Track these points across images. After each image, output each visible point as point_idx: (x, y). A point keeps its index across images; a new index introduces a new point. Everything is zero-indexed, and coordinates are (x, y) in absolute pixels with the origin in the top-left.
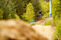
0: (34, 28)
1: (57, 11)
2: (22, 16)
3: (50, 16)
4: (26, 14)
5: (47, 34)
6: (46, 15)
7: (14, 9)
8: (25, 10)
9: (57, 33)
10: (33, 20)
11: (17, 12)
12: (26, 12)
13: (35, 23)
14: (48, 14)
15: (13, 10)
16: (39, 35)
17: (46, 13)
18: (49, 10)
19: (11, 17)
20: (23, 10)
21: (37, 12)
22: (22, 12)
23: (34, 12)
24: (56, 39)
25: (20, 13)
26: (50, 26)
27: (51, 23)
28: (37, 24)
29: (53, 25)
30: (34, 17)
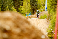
0: (30, 21)
1: (52, 5)
2: (19, 9)
3: (46, 10)
4: (23, 7)
5: (42, 27)
6: (42, 9)
7: (12, 1)
8: (22, 3)
9: (51, 26)
10: (29, 13)
11: (14, 5)
12: (23, 5)
13: (31, 16)
14: (44, 7)
15: (10, 3)
16: (33, 28)
17: (42, 7)
18: (45, 4)
19: (8, 9)
20: (20, 3)
21: (33, 5)
22: (19, 5)
23: (31, 5)
24: (51, 32)
25: (17, 6)
26: (45, 20)
27: (46, 17)
28: (33, 17)
29: (48, 19)
30: (31, 10)
